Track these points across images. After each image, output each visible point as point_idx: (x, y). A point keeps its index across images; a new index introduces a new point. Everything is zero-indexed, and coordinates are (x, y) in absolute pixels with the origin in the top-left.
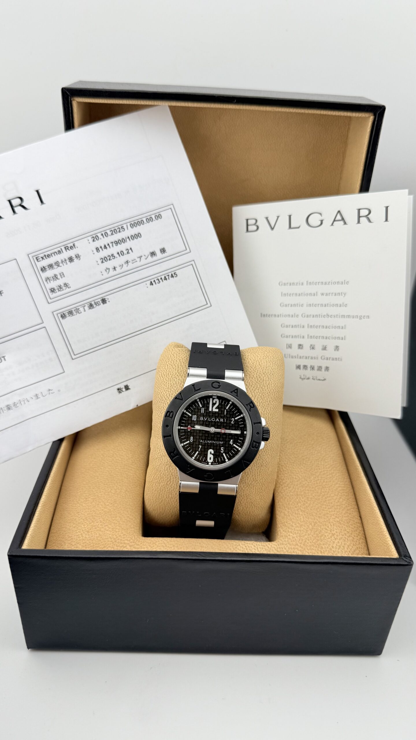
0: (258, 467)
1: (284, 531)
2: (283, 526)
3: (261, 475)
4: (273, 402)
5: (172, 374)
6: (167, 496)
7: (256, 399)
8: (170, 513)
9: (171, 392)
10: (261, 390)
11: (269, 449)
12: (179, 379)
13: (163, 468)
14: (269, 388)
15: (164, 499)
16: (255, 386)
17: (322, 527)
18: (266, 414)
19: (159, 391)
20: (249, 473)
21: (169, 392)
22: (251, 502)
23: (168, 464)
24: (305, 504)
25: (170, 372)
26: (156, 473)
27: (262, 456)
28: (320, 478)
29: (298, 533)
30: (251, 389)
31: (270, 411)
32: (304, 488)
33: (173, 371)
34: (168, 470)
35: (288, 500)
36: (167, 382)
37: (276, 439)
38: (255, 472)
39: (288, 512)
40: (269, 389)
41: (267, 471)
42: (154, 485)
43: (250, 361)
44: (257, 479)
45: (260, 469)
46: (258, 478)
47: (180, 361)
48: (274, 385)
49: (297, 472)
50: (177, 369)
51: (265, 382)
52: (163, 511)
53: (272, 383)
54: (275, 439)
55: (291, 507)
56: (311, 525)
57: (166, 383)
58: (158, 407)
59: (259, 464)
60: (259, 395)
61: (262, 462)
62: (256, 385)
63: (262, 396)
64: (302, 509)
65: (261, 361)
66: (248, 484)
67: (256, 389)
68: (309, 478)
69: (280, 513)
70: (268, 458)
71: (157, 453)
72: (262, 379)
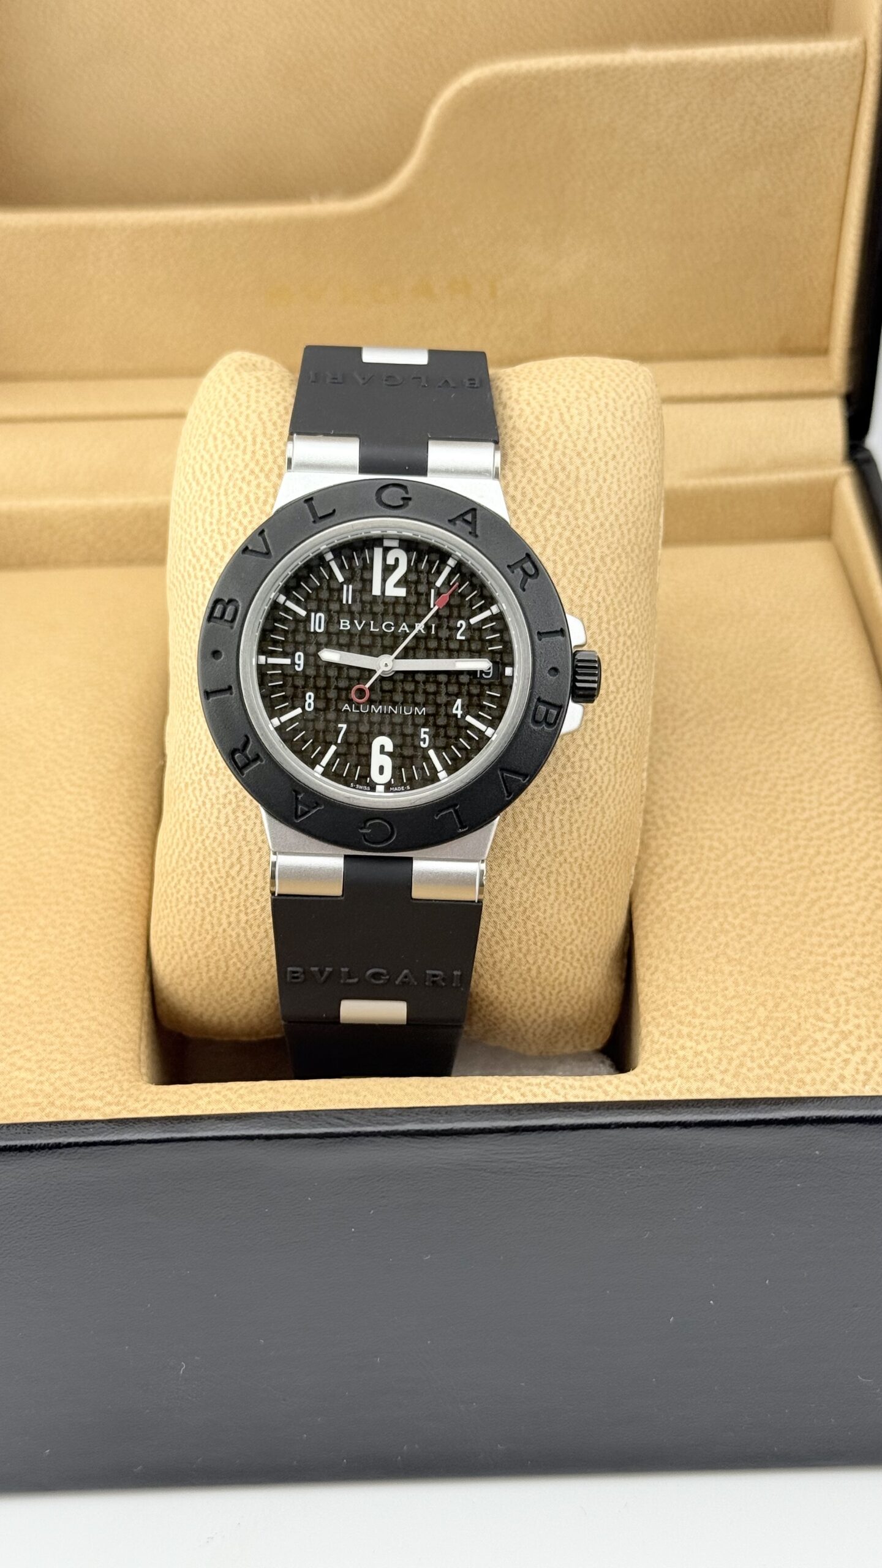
0: (565, 801)
1: (663, 1034)
2: (662, 1016)
3: (575, 835)
4: (617, 563)
5: (231, 467)
6: (233, 919)
7: (549, 551)
8: (245, 982)
9: (228, 535)
10: (567, 517)
11: (603, 736)
12: (258, 486)
13: (213, 819)
14: (597, 510)
15: (221, 931)
16: (545, 502)
17: (804, 1012)
18: (591, 606)
19: (188, 536)
20: (531, 825)
21: (221, 534)
22: (541, 932)
23: (230, 803)
24: (744, 936)
25: (225, 461)
26: (188, 837)
27: (577, 764)
28: (802, 842)
29: (714, 1038)
30: (531, 515)
31: (603, 593)
32: (741, 882)
33: (236, 456)
34: (231, 822)
35: (679, 926)
36: (215, 498)
37: (632, 700)
38: (552, 821)
39: (681, 967)
40: (601, 514)
41: (599, 818)
42: (183, 882)
43: (528, 410)
44: (559, 848)
45: (572, 811)
46: (563, 843)
47: (260, 419)
48: (620, 499)
49: (719, 826)
50: (250, 449)
51: (582, 486)
52: (220, 976)
53: (610, 489)
54: (626, 701)
55: (690, 951)
56: (764, 1005)
57: (212, 502)
58: (185, 597)
59: (566, 791)
60: (561, 535)
61: (579, 785)
62: (549, 500)
63: (573, 539)
64: (729, 952)
65: (569, 408)
66: (528, 865)
67: (549, 512)
68: (763, 845)
69: (652, 974)
70: (601, 768)
71: (190, 765)
72: (573, 476)
